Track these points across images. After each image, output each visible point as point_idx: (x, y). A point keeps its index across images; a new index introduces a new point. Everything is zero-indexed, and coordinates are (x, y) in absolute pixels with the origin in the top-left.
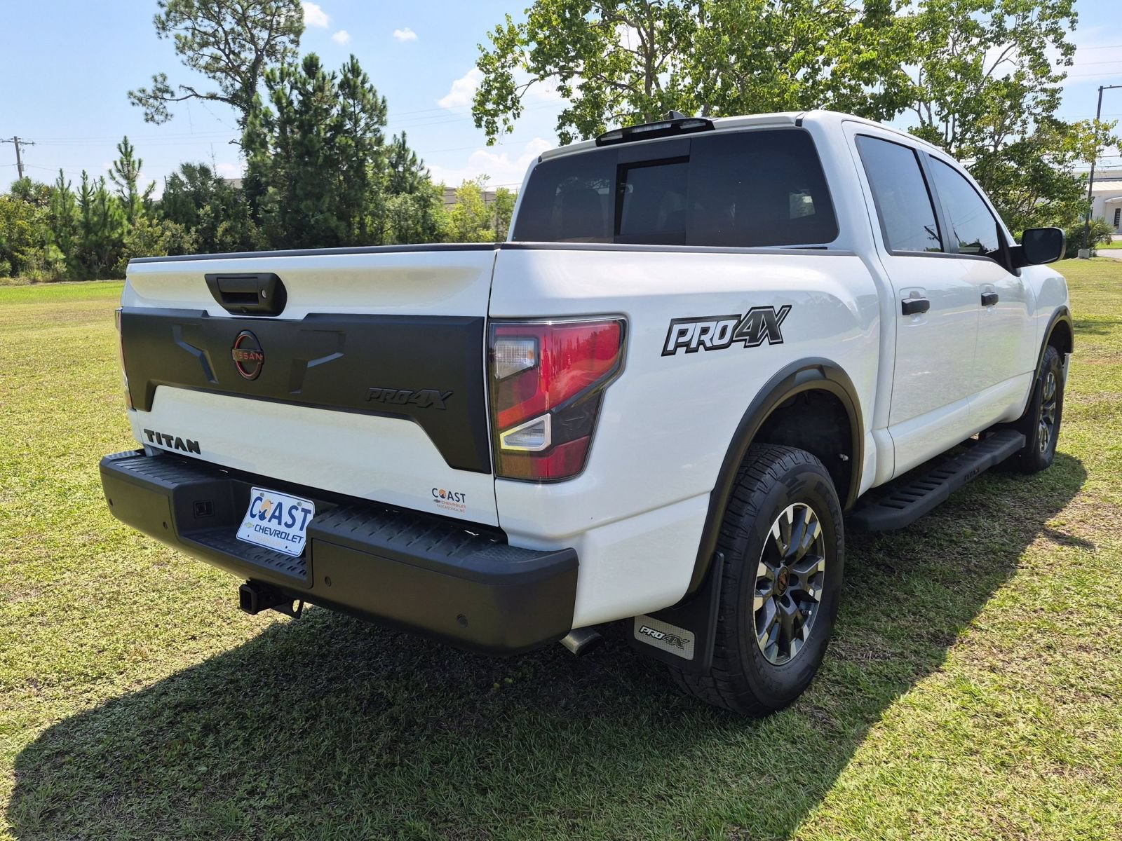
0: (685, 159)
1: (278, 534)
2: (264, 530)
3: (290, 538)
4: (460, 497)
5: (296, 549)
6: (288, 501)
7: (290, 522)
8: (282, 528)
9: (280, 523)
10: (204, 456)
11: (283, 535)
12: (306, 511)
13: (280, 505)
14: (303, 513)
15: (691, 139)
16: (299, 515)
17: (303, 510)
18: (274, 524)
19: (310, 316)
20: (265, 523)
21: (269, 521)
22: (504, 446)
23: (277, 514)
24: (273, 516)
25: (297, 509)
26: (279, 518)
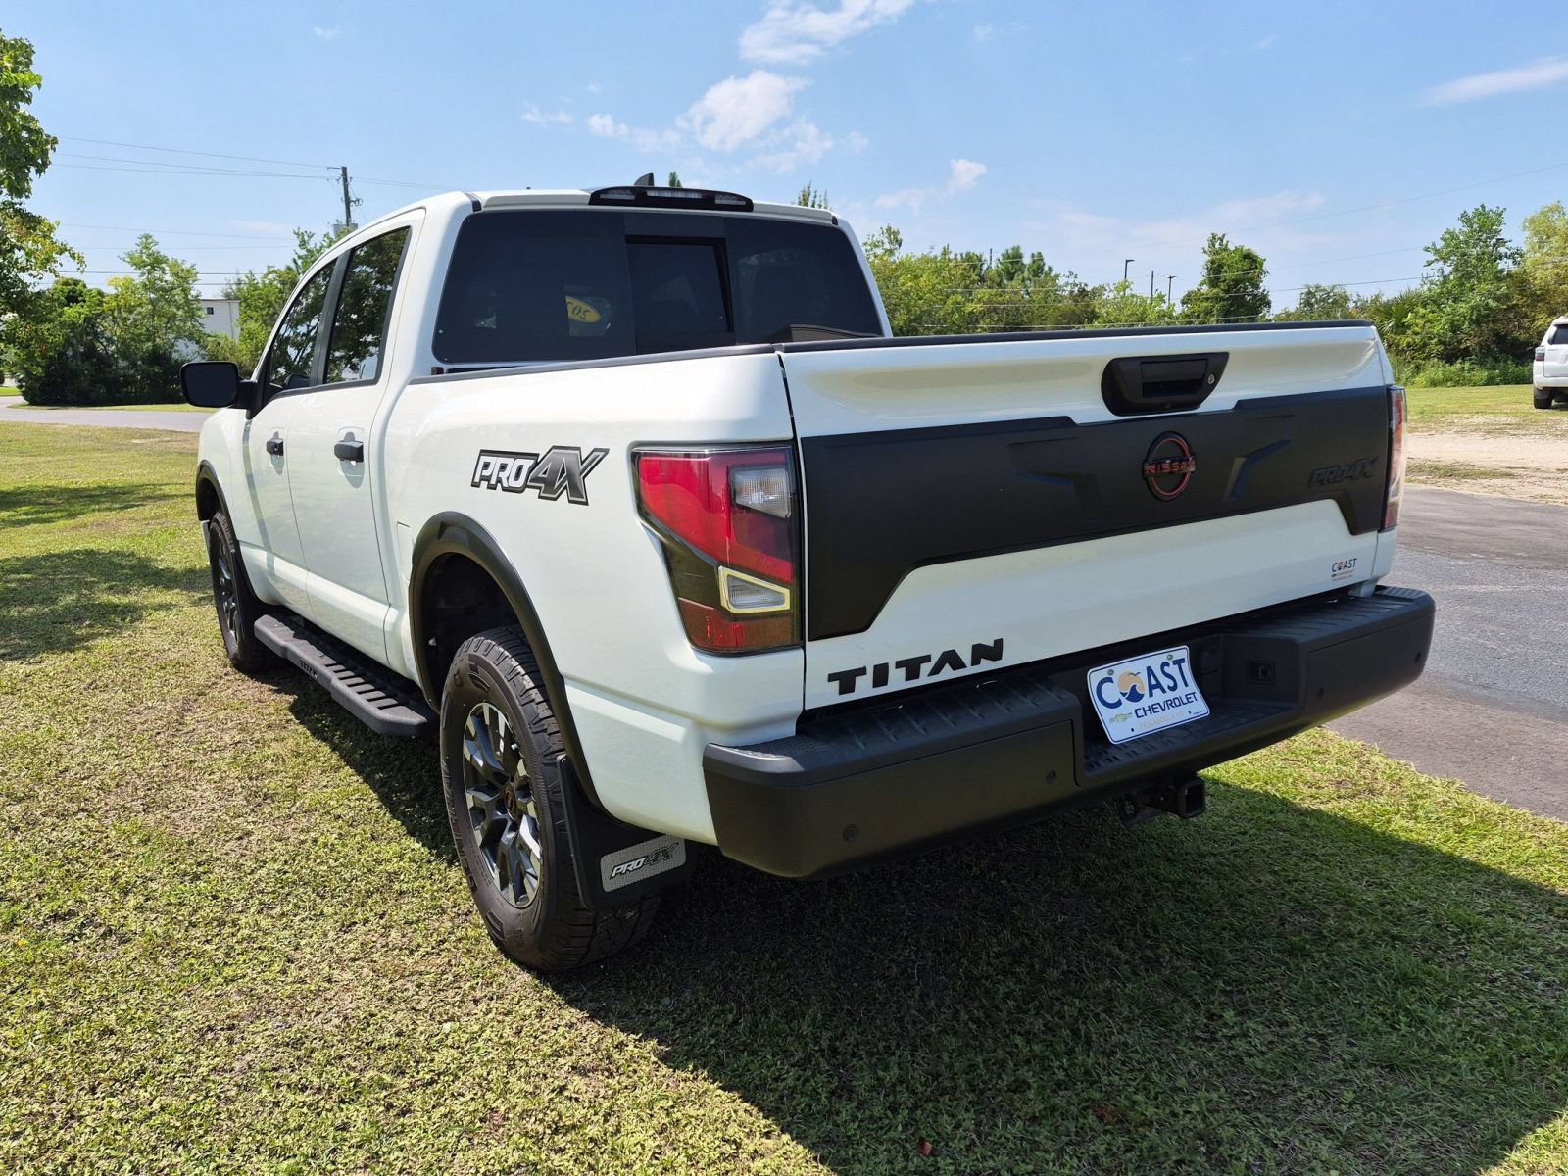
1: (1170, 703)
2: (1152, 709)
3: (1185, 701)
6: (1155, 660)
7: (1172, 684)
8: (1170, 695)
9: (1164, 691)
12: (1179, 662)
13: (1149, 670)
16: (1173, 670)
17: (1175, 662)
18: (1159, 696)
20: (1146, 702)
21: (1151, 695)
23: (1154, 682)
24: (1151, 688)
25: (1168, 665)
26: (1159, 685)
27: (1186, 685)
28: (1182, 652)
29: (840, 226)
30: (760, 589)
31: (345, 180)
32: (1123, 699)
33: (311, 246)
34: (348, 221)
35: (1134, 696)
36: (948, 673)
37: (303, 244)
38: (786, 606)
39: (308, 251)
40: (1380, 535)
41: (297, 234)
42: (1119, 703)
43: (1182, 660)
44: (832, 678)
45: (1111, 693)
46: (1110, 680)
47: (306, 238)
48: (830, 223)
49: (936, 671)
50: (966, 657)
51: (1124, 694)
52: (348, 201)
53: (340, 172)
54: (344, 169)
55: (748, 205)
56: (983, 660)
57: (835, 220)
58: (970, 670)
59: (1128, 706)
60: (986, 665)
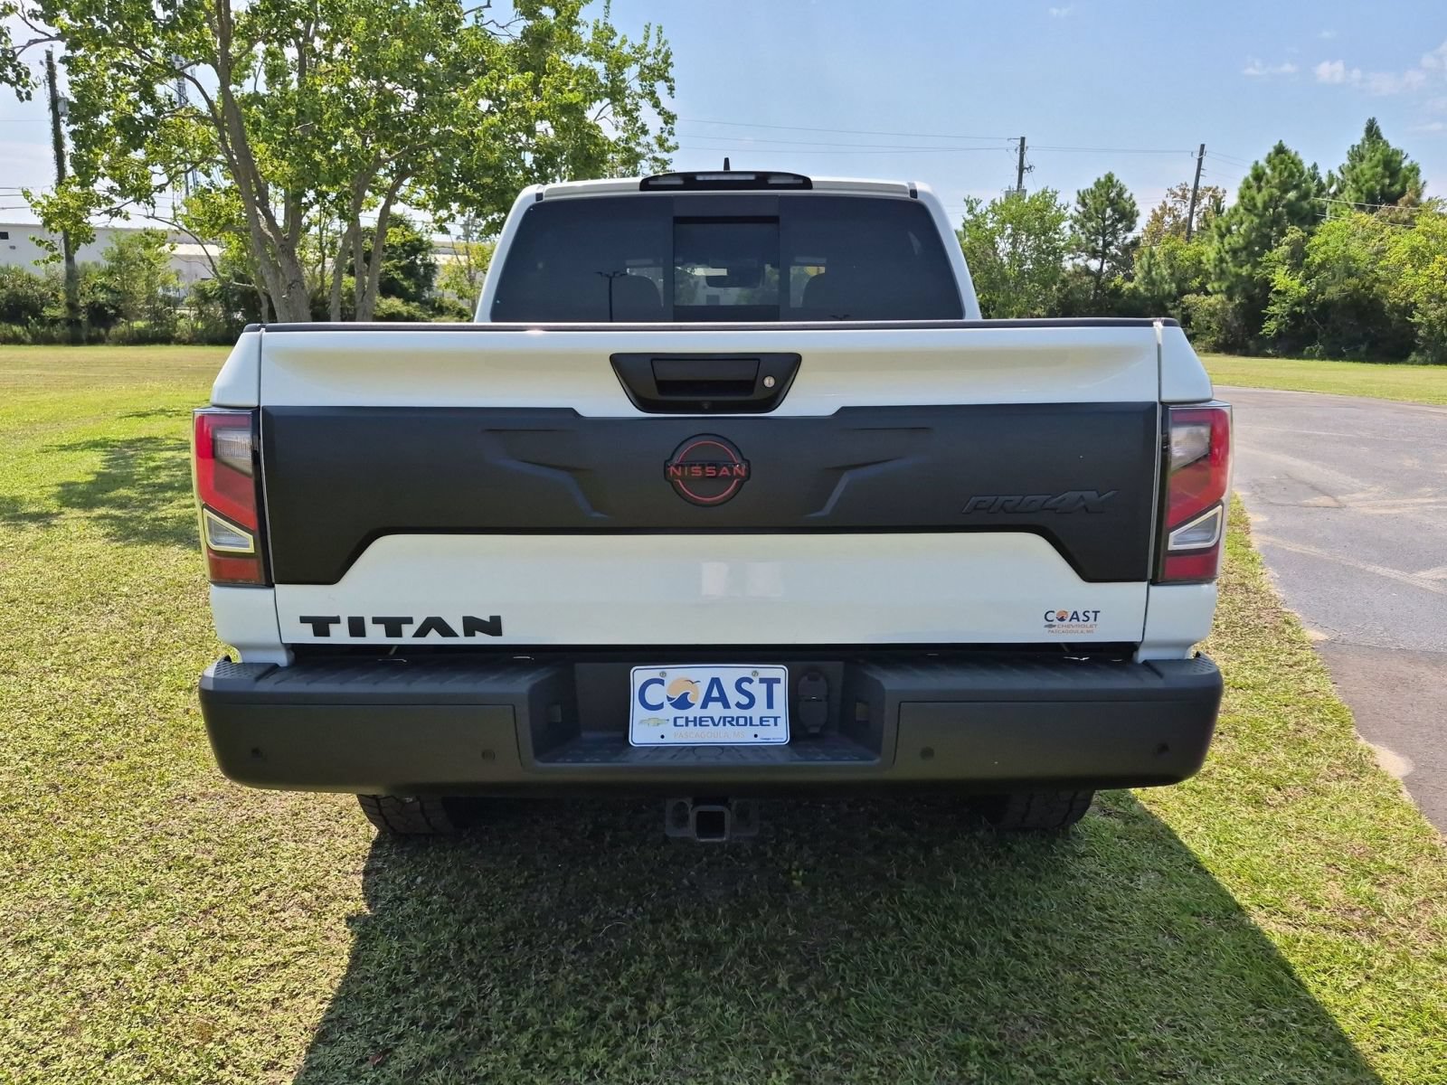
0: (774, 220)
1: (733, 721)
2: (699, 722)
4: (1092, 616)
5: (779, 733)
8: (735, 712)
9: (726, 705)
10: (510, 636)
11: (742, 721)
12: (770, 683)
14: (764, 686)
15: (775, 196)
17: (762, 681)
18: (715, 709)
19: (844, 411)
21: (704, 706)
22: (1172, 547)
23: (715, 693)
27: (770, 705)
28: (779, 672)
29: (920, 198)
30: (232, 534)
31: (1022, 150)
32: (667, 704)
33: (977, 211)
34: (1019, 187)
35: (682, 703)
36: (433, 638)
37: (971, 210)
38: (251, 550)
39: (975, 216)
40: (1153, 589)
41: (967, 202)
42: (660, 706)
43: (778, 681)
44: (304, 620)
45: (654, 694)
46: (661, 682)
47: (974, 204)
48: (908, 196)
49: (422, 632)
50: (458, 627)
51: (669, 699)
52: (1021, 169)
53: (1019, 142)
54: (1023, 140)
55: (807, 183)
56: (477, 633)
57: (914, 193)
58: (463, 640)
59: (670, 712)
60: (481, 639)
